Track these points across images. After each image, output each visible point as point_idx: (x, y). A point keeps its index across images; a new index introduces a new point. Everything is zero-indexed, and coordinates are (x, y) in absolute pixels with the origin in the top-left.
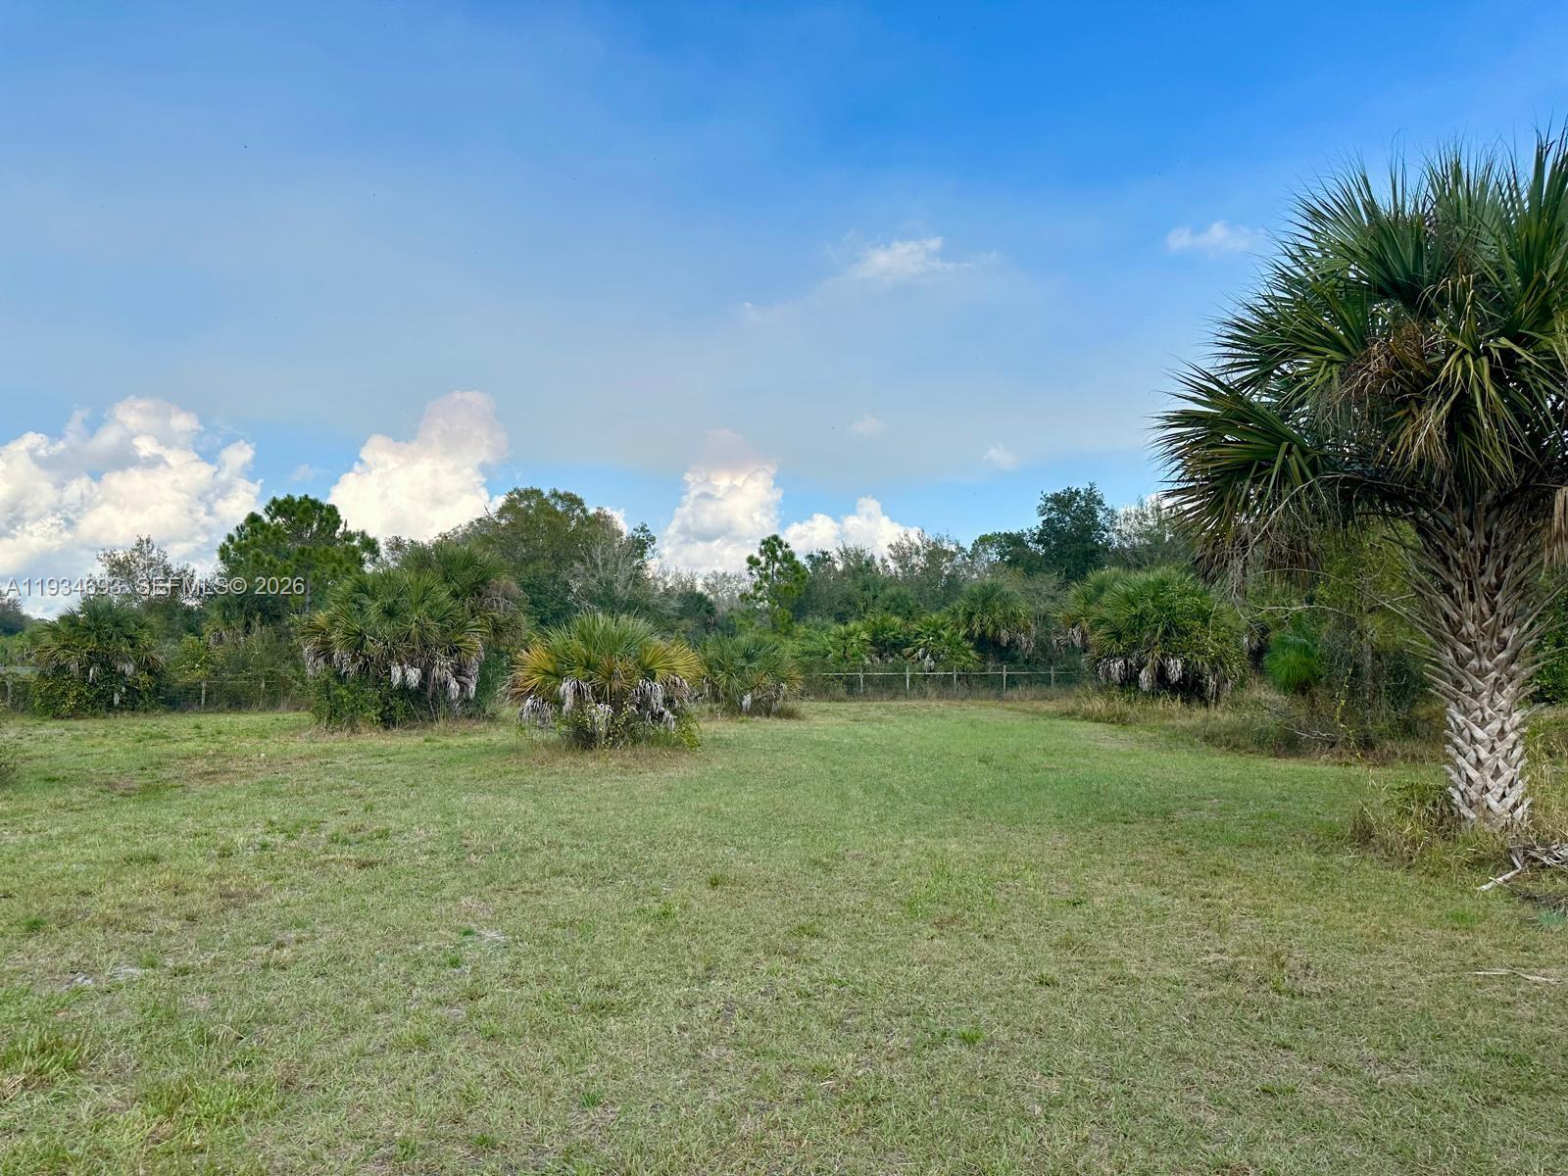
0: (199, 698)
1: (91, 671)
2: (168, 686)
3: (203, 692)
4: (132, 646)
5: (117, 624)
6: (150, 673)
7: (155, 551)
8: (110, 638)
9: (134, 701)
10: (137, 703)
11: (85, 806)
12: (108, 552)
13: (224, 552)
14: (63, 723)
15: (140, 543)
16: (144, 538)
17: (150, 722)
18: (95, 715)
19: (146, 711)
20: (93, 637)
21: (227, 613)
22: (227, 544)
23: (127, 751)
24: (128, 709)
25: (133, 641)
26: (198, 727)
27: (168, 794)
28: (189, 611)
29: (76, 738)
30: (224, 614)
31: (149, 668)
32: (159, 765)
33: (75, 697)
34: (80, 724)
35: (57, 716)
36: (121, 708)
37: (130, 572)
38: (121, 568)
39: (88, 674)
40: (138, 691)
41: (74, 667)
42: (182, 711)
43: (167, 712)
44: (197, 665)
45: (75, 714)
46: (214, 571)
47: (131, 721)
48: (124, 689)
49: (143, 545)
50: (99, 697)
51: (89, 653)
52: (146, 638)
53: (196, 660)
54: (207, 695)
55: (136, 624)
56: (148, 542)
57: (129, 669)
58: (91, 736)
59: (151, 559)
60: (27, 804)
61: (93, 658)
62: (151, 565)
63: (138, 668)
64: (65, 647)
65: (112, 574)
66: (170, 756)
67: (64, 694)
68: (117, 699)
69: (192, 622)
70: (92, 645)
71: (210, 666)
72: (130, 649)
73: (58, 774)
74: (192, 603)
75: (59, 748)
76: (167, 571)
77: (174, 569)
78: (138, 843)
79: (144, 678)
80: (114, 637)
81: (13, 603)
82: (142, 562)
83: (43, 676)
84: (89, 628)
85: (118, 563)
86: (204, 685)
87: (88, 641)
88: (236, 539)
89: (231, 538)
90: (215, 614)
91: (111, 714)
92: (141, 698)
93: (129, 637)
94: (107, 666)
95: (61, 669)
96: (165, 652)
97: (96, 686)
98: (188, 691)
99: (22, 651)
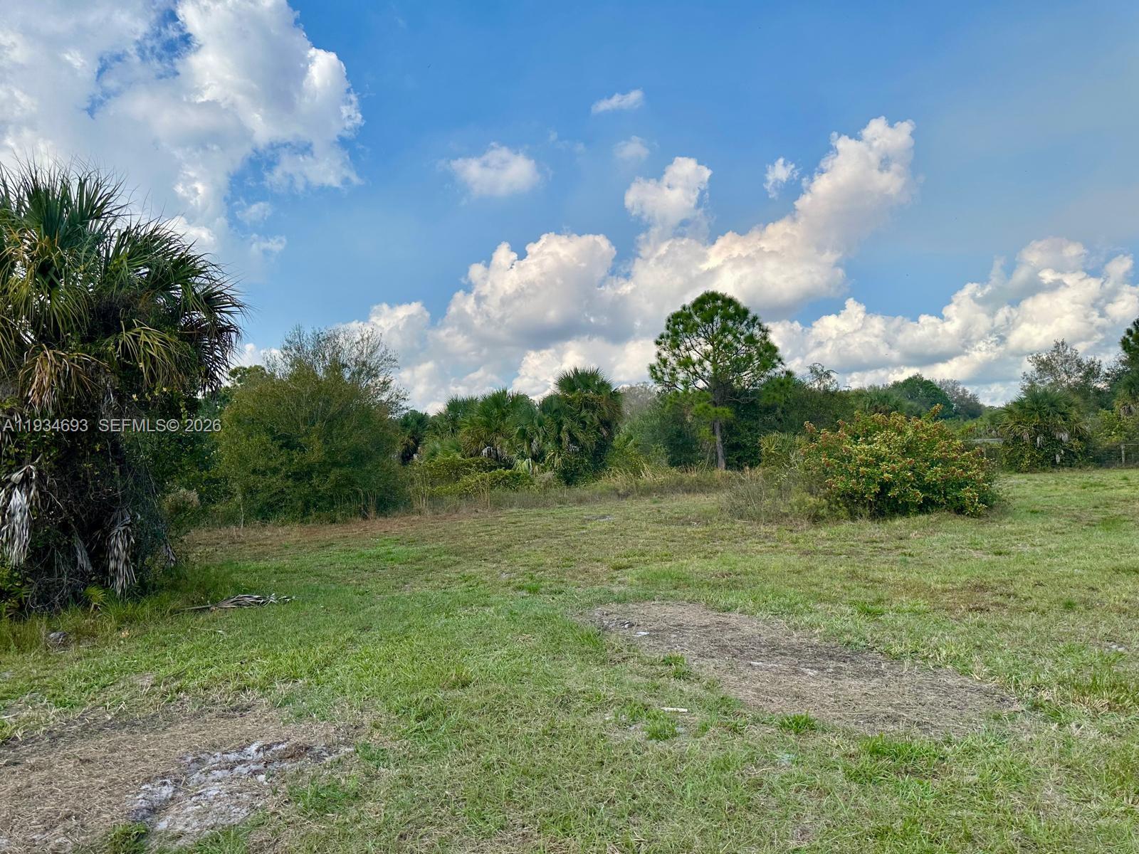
0: (1120, 457)
1: (1038, 439)
2: (1094, 449)
3: (1123, 452)
4: (1065, 420)
5: (1052, 405)
6: (1080, 439)
7: (1068, 350)
8: (1048, 415)
9: (1071, 460)
10: (1073, 461)
11: (1064, 530)
12: (1035, 355)
13: (1125, 344)
14: (1023, 475)
15: (1057, 345)
16: (1060, 342)
17: (1086, 475)
18: (1044, 470)
19: (1080, 467)
20: (1037, 415)
21: (1133, 391)
22: (1127, 337)
23: (1078, 495)
24: (1066, 466)
25: (1065, 417)
26: (1125, 479)
27: (1124, 525)
28: (1099, 392)
29: (1037, 485)
30: (1130, 391)
31: (1078, 435)
32: (1107, 505)
33: (1029, 458)
34: (1035, 476)
35: (1019, 471)
36: (1062, 465)
37: (1052, 368)
38: (1045, 366)
39: (1036, 441)
40: (1073, 453)
41: (1026, 437)
42: (1108, 467)
43: (1097, 468)
44: (1113, 433)
45: (1031, 469)
46: (1117, 360)
47: (1071, 474)
48: (1062, 452)
49: (1059, 346)
50: (1046, 457)
51: (1035, 427)
52: (1074, 414)
53: (1112, 429)
54: (1126, 455)
55: (1066, 403)
56: (1063, 344)
57: (1065, 437)
58: (1046, 483)
59: (1066, 356)
60: (1025, 527)
61: (1038, 430)
62: (1067, 361)
63: (1071, 436)
64: (1018, 423)
65: (1039, 370)
66: (1112, 499)
67: (1022, 456)
68: (1058, 459)
69: (1103, 401)
70: (1037, 421)
71: (1124, 433)
72: (1064, 422)
73: (1037, 508)
74: (1101, 385)
75: (1028, 492)
76: (1079, 364)
77: (1085, 362)
78: (1117, 559)
79: (1076, 443)
80: (1051, 414)
81: (974, 397)
82: (1060, 359)
83: (1006, 444)
84: (1033, 409)
85: (1043, 362)
86: (1123, 447)
87: (1034, 418)
88: (1134, 332)
89: (1129, 332)
90: (1122, 392)
91: (1055, 470)
92: (1076, 457)
93: (1063, 414)
94: (1049, 436)
95: (1017, 439)
96: (1089, 424)
97: (1042, 450)
98: (1110, 452)
99: (985, 428)
